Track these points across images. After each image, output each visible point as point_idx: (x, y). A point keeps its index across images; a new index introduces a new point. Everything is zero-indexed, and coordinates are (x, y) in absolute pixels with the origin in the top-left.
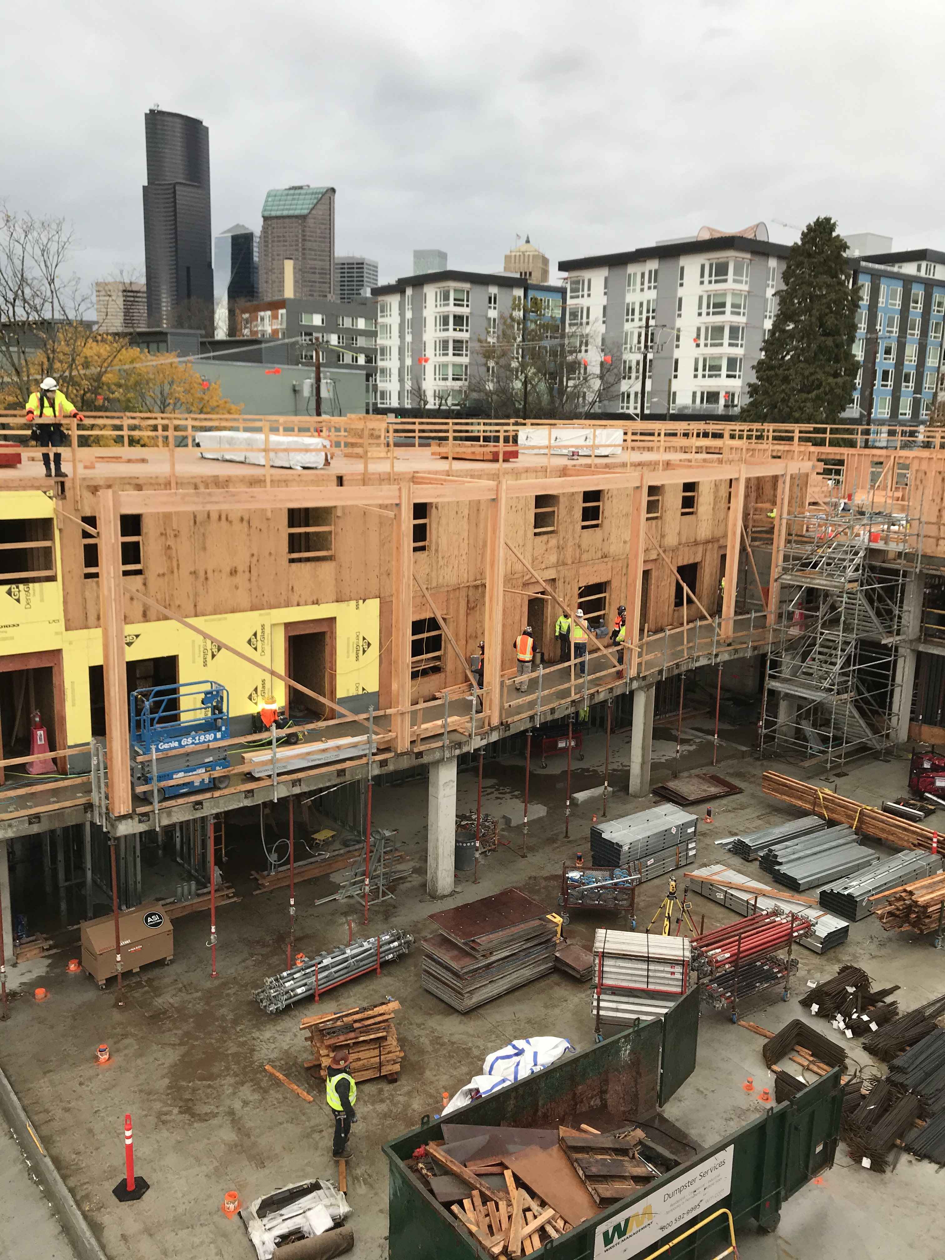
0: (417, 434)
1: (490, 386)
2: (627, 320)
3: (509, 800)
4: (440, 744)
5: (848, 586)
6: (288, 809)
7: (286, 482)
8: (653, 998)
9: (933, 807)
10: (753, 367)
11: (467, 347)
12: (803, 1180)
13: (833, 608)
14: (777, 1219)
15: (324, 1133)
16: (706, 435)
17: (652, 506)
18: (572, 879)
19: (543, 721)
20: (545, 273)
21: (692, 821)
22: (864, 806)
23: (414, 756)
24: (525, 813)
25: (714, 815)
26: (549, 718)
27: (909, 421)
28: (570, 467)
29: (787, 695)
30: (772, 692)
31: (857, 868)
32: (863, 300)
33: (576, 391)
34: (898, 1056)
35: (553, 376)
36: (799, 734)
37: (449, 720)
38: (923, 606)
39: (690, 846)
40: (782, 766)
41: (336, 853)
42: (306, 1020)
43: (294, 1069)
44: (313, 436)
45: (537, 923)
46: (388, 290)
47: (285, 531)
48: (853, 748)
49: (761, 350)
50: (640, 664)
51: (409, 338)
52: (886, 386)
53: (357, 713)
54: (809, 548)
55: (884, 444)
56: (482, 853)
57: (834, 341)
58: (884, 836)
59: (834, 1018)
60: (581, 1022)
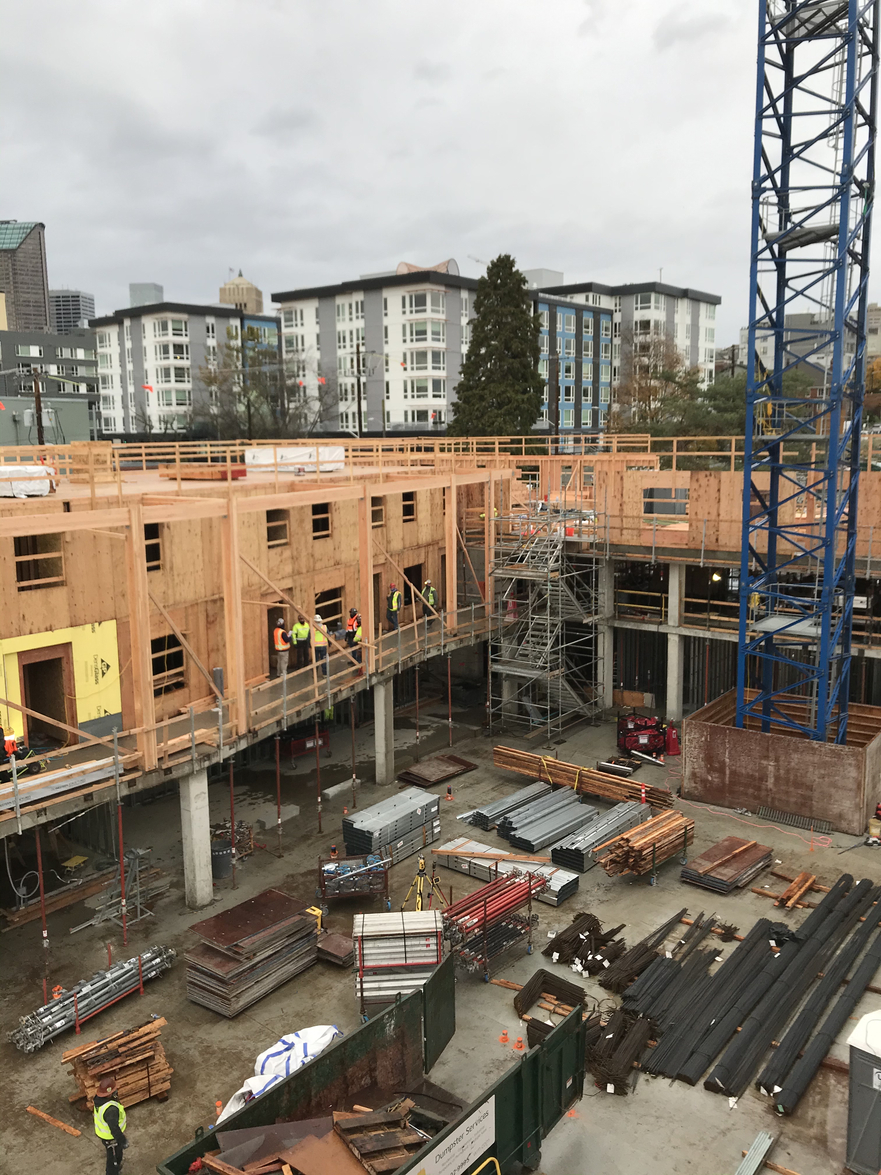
0: (144, 458)
1: (214, 410)
2: (340, 347)
3: (262, 805)
4: (188, 758)
5: (551, 575)
6: (35, 840)
7: (10, 511)
8: (412, 972)
9: (639, 762)
10: (454, 388)
11: (188, 374)
12: (558, 1115)
13: (540, 595)
14: (539, 1156)
15: (95, 1166)
16: (419, 449)
17: (376, 516)
18: (328, 872)
19: (289, 724)
20: (259, 305)
21: (435, 800)
22: (582, 768)
23: (162, 773)
24: (279, 814)
25: (454, 792)
26: (296, 720)
27: (589, 429)
28: (297, 482)
29: (508, 676)
30: (495, 675)
31: (582, 824)
32: (542, 326)
33: (297, 412)
34: (628, 987)
35: (274, 399)
36: (522, 710)
37: (196, 733)
38: (615, 588)
39: (435, 824)
40: (509, 740)
41: (90, 878)
42: (67, 1053)
43: (58, 1106)
44: (37, 465)
45: (297, 918)
46: (105, 322)
47: (12, 560)
48: (567, 718)
49: (460, 373)
50: (377, 661)
51: (130, 367)
52: (569, 400)
53: (100, 736)
54: (515, 545)
55: (571, 450)
56: (239, 859)
57: (521, 363)
58: (600, 792)
59: (573, 962)
60: (346, 1006)
